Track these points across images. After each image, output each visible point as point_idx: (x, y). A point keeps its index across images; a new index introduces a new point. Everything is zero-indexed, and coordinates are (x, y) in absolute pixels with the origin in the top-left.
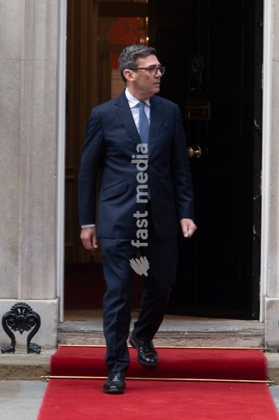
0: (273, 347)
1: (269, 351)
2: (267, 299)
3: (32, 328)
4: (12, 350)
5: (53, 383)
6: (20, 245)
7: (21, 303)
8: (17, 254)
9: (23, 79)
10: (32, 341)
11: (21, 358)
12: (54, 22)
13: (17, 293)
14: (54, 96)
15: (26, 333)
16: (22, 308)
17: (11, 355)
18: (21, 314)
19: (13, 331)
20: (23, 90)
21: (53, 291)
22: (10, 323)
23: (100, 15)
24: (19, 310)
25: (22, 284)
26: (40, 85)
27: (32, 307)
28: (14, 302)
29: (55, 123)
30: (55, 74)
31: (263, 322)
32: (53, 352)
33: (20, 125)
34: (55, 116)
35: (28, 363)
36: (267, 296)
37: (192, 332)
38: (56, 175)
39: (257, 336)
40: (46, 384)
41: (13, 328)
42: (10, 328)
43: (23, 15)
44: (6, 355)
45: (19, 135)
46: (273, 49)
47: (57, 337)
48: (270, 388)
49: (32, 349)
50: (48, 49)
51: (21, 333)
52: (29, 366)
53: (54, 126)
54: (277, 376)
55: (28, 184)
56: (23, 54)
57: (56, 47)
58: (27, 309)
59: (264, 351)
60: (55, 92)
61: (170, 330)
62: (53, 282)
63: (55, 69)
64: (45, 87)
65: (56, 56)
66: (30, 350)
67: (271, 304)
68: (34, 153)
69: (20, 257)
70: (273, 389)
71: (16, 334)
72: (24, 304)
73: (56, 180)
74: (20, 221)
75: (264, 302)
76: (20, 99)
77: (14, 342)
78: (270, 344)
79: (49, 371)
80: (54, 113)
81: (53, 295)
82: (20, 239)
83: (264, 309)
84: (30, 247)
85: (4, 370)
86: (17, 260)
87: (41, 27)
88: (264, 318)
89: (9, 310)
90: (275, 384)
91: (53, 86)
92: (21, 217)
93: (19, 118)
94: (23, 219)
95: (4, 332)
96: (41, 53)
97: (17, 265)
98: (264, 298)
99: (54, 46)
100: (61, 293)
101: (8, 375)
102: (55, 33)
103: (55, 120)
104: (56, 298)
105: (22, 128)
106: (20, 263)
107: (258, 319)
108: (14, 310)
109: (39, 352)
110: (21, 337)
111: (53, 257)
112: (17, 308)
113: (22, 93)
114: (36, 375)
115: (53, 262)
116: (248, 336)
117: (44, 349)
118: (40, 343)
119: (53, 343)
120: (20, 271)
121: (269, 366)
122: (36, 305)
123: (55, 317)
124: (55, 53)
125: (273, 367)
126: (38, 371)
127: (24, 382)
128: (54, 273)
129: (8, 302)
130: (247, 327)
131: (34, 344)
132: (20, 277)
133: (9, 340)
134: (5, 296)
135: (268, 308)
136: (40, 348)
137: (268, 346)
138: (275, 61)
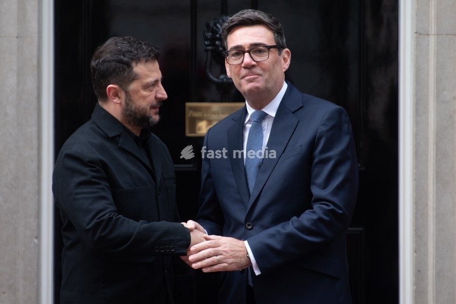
26: (9, 81)
30: (35, 63)
34: (35, 135)
38: (38, 237)
46: (417, 14)
50: (22, 19)
53: (35, 152)
57: (36, 14)
60: (35, 94)
63: (35, 53)
64: (18, 84)
65: (36, 30)
73: (39, 246)
80: (35, 129)
91: (31, 83)
96: (9, 26)
99: (32, 14)
103: (35, 142)
124: (34, 24)
138: (420, 34)
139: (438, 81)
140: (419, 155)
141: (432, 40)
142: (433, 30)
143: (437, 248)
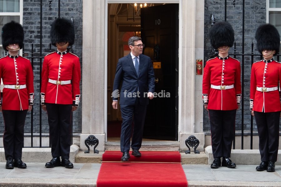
0: (183, 150)
1: (181, 152)
2: (181, 133)
3: (96, 144)
4: (88, 152)
5: (103, 164)
6: (91, 114)
7: (92, 135)
8: (90, 117)
9: (92, 54)
10: (95, 149)
11: (91, 155)
12: (103, 33)
13: (90, 132)
14: (103, 60)
15: (93, 146)
16: (92, 137)
17: (88, 154)
18: (92, 139)
19: (88, 145)
20: (92, 58)
21: (103, 131)
22: (88, 143)
23: (120, 31)
24: (91, 138)
25: (92, 128)
26: (98, 56)
27: (95, 137)
28: (89, 135)
29: (103, 70)
30: (103, 53)
31: (179, 142)
32: (103, 153)
33: (91, 71)
35: (94, 157)
36: (181, 132)
37: (154, 145)
38: (104, 89)
39: (177, 146)
40: (101, 164)
41: (89, 144)
42: (88, 144)
43: (92, 31)
44: (86, 154)
45: (90, 75)
46: (183, 43)
47: (105, 147)
48: (182, 165)
49: (96, 152)
50: (101, 44)
51: (92, 146)
52: (95, 158)
53: (103, 71)
54: (184, 161)
55: (94, 92)
56: (92, 45)
57: (104, 43)
58: (94, 137)
59: (180, 152)
60: (103, 59)
61: (146, 145)
62: (103, 127)
63: (103, 51)
64: (100, 57)
66: (95, 152)
67: (182, 135)
68: (96, 81)
69: (91, 118)
70: (183, 166)
71: (90, 146)
72: (93, 136)
73: (104, 91)
74: (91, 105)
75: (180, 134)
76: (91, 62)
77: (89, 149)
78: (182, 149)
79: (102, 159)
80: (103, 66)
81: (103, 133)
82: (91, 112)
83: (180, 137)
84: (95, 115)
85: (86, 159)
86: (90, 120)
87: (98, 36)
88: (180, 140)
89: (87, 138)
90: (184, 164)
91: (102, 57)
92: (91, 104)
93: (90, 68)
94: (92, 105)
95: (85, 146)
96: (98, 45)
97: (90, 121)
98: (180, 133)
100: (106, 132)
101: (87, 161)
102: (103, 38)
103: (103, 69)
104: (104, 133)
105: (91, 72)
106: (91, 121)
107: (178, 140)
108: (89, 138)
109: (98, 153)
110: (92, 148)
111: (103, 119)
112: (90, 137)
113: (91, 60)
114: (97, 161)
115: (103, 120)
116: (174, 146)
117: (100, 152)
118: (98, 150)
119: (103, 149)
120: (91, 124)
121: (182, 158)
122: (97, 136)
123: (104, 140)
124: (103, 45)
125: (183, 158)
126: (98, 160)
127: (93, 164)
128: (103, 124)
129: (87, 135)
130: (174, 143)
131: (96, 150)
132: (91, 126)
133: (87, 149)
134: (86, 133)
135: (181, 137)
136: (98, 151)
137: (181, 150)
138: (183, 47)
139: (187, 57)
140: (183, 72)
141: (186, 48)
142: (186, 46)
143: (186, 91)
